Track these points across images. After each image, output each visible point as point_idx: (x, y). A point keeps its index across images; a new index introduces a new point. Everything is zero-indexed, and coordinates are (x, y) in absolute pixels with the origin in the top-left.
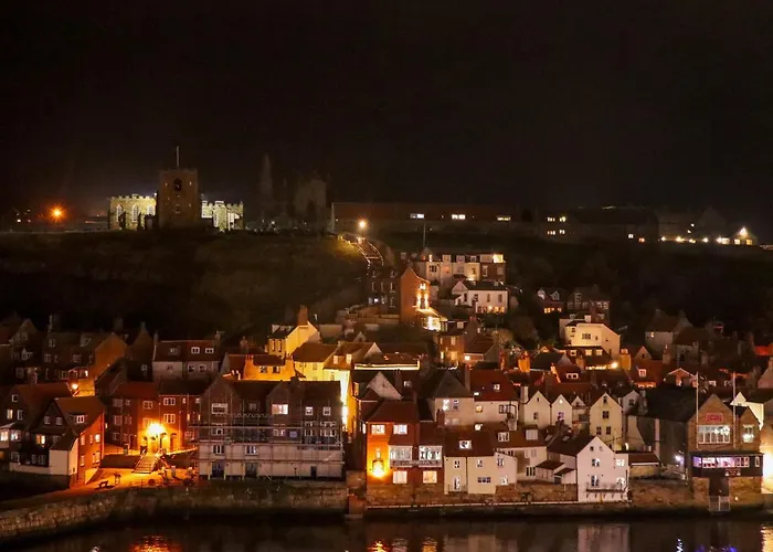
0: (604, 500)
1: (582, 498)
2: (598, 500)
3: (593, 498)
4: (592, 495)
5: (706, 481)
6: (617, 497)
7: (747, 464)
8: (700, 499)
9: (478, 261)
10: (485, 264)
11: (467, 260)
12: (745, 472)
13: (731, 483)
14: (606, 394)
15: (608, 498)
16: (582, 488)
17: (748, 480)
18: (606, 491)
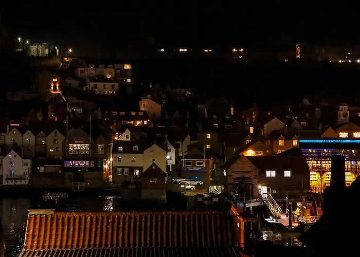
0: (17, 184)
1: (5, 183)
2: (13, 184)
3: (10, 183)
4: (10, 181)
5: (71, 174)
6: (23, 183)
7: (92, 165)
8: (68, 183)
9: (114, 67)
10: (118, 69)
11: (106, 67)
12: (91, 169)
13: (86, 175)
14: (56, 130)
15: (18, 183)
16: (4, 178)
17: (96, 173)
18: (17, 179)
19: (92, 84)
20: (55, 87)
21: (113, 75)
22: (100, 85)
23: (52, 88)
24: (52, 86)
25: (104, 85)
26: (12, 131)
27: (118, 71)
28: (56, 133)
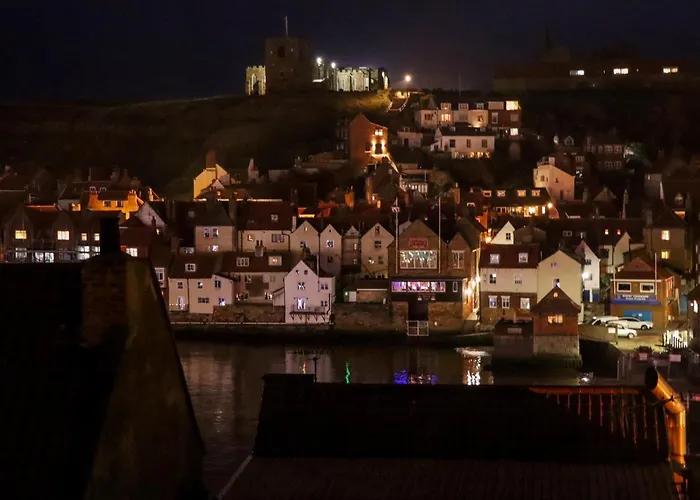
0: (309, 322)
1: (289, 320)
2: (303, 321)
3: (299, 320)
4: (297, 317)
5: (405, 305)
6: (320, 320)
7: (443, 289)
8: (400, 323)
9: (486, 107)
10: (495, 111)
11: (472, 107)
12: (440, 297)
13: (431, 308)
14: (378, 225)
15: (312, 320)
16: (288, 311)
17: (449, 305)
18: (310, 313)
19: (446, 140)
20: (379, 146)
21: (486, 122)
22: (461, 141)
23: (374, 148)
24: (374, 143)
25: (468, 142)
26: (302, 226)
27: (495, 114)
28: (378, 229)
